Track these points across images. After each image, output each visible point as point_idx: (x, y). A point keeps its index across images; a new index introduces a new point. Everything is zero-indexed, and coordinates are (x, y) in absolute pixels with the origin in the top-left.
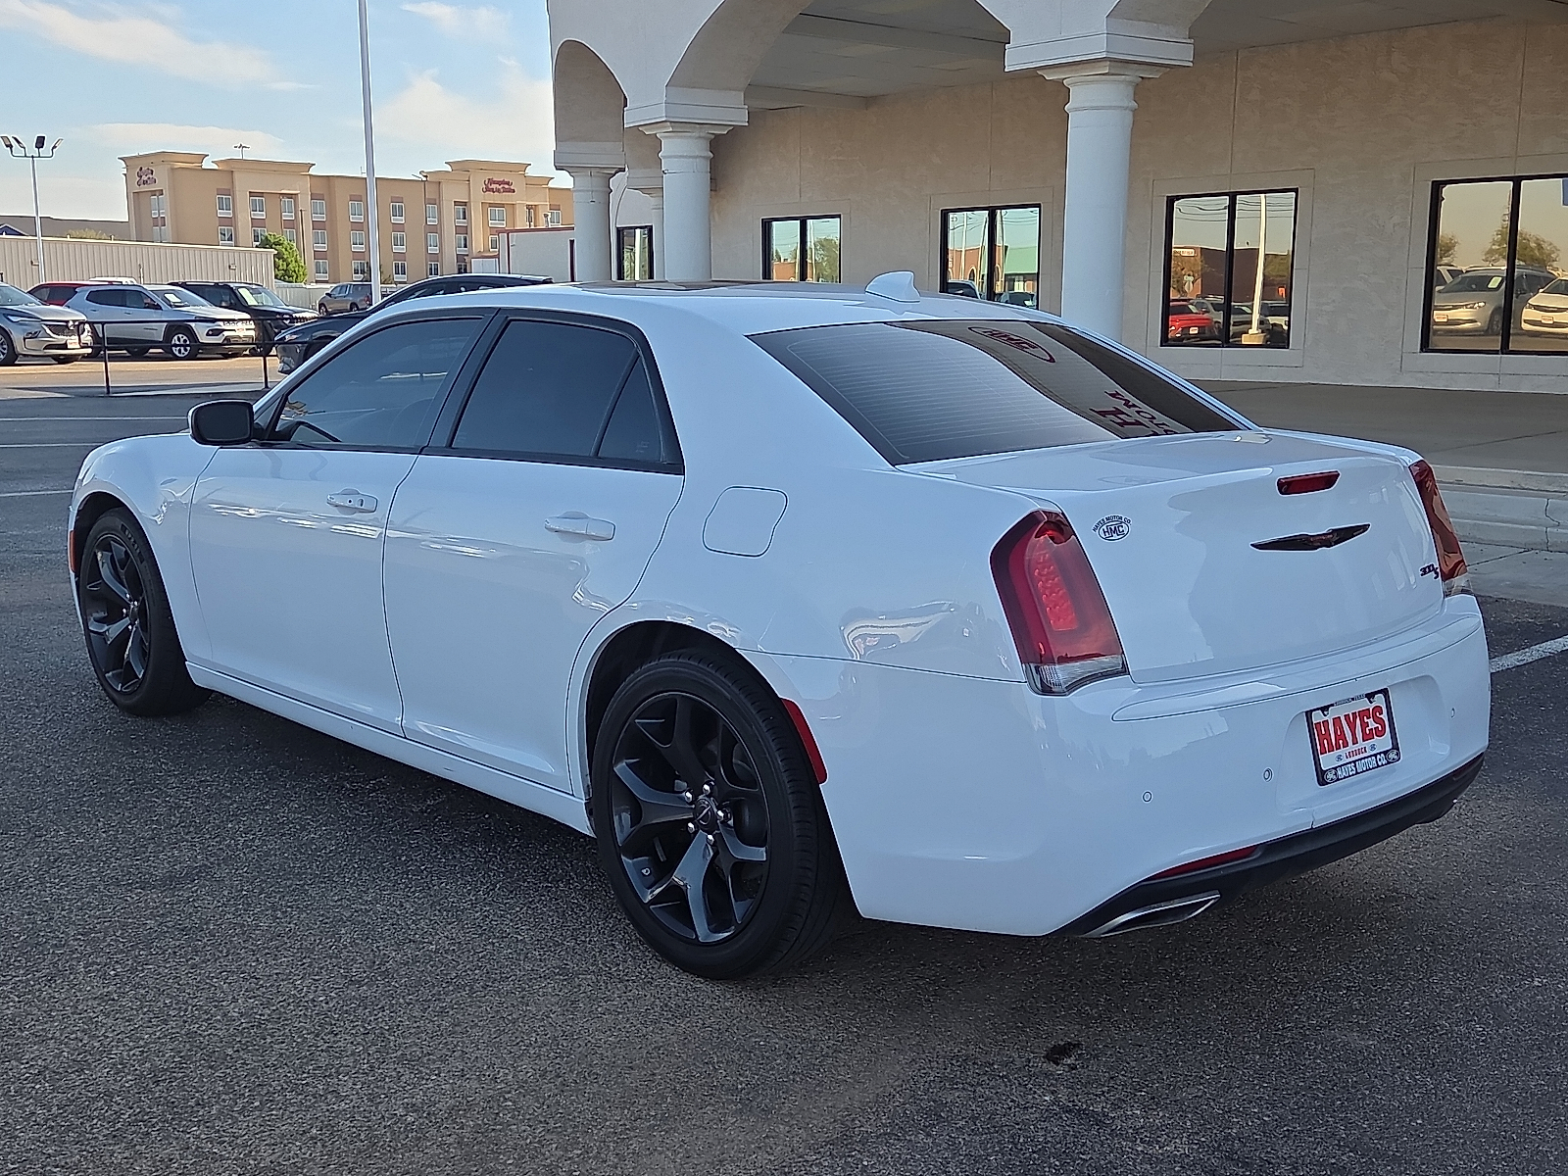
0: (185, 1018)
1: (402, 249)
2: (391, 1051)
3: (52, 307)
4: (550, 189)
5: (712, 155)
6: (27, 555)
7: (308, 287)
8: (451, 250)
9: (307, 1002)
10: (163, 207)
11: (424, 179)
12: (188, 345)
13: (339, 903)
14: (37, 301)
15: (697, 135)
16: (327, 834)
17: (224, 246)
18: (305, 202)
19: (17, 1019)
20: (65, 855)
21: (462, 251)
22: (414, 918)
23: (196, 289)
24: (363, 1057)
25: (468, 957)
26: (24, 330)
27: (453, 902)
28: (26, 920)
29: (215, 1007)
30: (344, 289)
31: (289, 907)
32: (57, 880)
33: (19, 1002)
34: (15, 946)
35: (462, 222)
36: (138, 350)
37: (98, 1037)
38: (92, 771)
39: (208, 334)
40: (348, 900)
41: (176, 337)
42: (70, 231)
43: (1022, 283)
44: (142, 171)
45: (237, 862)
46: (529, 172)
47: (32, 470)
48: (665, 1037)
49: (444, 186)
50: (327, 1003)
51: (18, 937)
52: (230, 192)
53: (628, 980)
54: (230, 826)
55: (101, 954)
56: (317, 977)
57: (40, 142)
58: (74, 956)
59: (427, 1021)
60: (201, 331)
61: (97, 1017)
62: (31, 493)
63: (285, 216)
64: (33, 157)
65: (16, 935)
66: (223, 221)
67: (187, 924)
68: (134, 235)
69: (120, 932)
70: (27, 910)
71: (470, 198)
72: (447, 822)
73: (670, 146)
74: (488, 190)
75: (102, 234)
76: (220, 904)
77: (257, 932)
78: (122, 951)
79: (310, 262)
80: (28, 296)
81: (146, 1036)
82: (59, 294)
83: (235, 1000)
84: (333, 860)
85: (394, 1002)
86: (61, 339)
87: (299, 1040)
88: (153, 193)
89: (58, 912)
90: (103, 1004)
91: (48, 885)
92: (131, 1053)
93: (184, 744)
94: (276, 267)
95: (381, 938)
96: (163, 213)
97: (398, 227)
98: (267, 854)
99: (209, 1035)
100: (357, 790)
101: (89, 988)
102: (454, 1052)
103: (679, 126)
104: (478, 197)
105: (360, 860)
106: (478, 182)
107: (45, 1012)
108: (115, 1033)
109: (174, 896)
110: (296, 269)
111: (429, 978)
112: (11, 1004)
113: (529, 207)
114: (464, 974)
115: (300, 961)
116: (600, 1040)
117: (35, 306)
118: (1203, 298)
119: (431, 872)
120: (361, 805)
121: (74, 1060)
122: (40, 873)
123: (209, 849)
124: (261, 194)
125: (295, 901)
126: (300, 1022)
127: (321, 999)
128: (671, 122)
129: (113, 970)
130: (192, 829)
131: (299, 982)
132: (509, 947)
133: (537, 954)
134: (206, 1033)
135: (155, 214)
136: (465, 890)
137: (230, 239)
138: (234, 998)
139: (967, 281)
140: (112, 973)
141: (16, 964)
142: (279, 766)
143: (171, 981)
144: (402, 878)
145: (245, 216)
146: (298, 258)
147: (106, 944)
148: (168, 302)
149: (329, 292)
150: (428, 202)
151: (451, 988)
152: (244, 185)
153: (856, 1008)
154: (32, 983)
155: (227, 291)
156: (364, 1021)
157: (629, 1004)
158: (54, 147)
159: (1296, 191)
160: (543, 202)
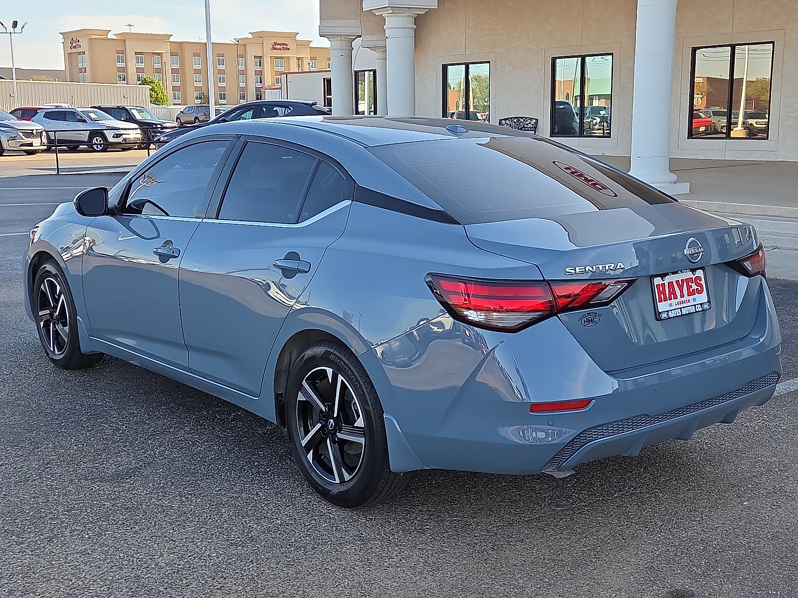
0: (133, 566)
1: (224, 85)
2: (259, 590)
3: (24, 121)
4: (310, 48)
5: (416, 27)
6: (18, 272)
7: (169, 107)
8: (252, 85)
9: (205, 557)
10: (85, 62)
11: (237, 43)
12: (102, 144)
13: (220, 492)
14: (15, 118)
15: (407, 15)
16: (208, 448)
17: (122, 84)
18: (167, 58)
19: (31, 566)
20: (53, 460)
21: (259, 85)
22: (265, 502)
23: (106, 110)
24: (243, 594)
25: (301, 529)
26: (8, 135)
27: (288, 492)
28: (33, 501)
29: (151, 559)
30: (191, 109)
31: (190, 494)
32: (50, 476)
33: (32, 555)
34: (27, 518)
35: (258, 68)
36: (73, 147)
37: (82, 578)
38: (66, 407)
39: (113, 137)
40: (225, 490)
41: (95, 139)
42: (32, 76)
43: (597, 101)
44: (72, 41)
45: (155, 465)
46: (298, 38)
47: (18, 220)
48: (428, 584)
49: (248, 47)
50: (218, 558)
51: (29, 513)
52: (123, 52)
53: (401, 545)
54: (150, 442)
55: (79, 524)
56: (210, 541)
57: (15, 24)
58: (63, 525)
59: (280, 571)
60: (109, 135)
61: (79, 565)
62: (17, 234)
63: (156, 66)
64: (10, 33)
65: (27, 511)
66: (121, 69)
67: (129, 505)
68: (68, 78)
69: (90, 509)
70: (33, 495)
71: (263, 54)
72: (280, 440)
73: (390, 22)
74: (274, 49)
75: (51, 78)
76: (148, 492)
77: (172, 511)
78: (92, 523)
79: (170, 93)
80: (10, 115)
81: (110, 578)
82: (27, 114)
83: (161, 555)
84: (213, 464)
85: (258, 557)
86: (29, 140)
87: (203, 582)
88: (79, 53)
89: (52, 497)
90: (83, 557)
91: (44, 479)
92: (102, 589)
93: (119, 390)
94: (151, 96)
95: (247, 515)
96: (85, 65)
97: (221, 72)
98: (173, 460)
99: (148, 578)
100: (224, 419)
101: (73, 546)
102: (298, 591)
103: (396, 10)
104: (268, 53)
105: (230, 464)
106: (268, 45)
107: (48, 562)
108: (91, 576)
109: (120, 487)
110: (162, 97)
111: (278, 542)
112: (27, 556)
113: (298, 59)
114: (299, 539)
115: (199, 530)
116: (388, 584)
117: (14, 121)
118: (708, 108)
119: (273, 473)
120: (227, 429)
121: (68, 594)
122: (39, 471)
123: (139, 457)
124: (142, 53)
125: (193, 490)
126: (202, 570)
127: (214, 555)
128: (391, 7)
129: (87, 534)
130: (127, 444)
131: (199, 544)
132: (326, 522)
133: (343, 527)
134: (146, 576)
135: (80, 66)
136: (295, 485)
137: (124, 80)
138: (161, 553)
139: (564, 100)
140: (87, 536)
141: (29, 530)
142: (176, 404)
143: (122, 542)
144: (256, 476)
145: (132, 66)
146: (163, 91)
147: (81, 517)
148: (90, 118)
149: (182, 110)
150: (239, 56)
151: (292, 549)
152: (132, 48)
153: (546, 566)
154: (39, 542)
155: (125, 111)
156: (241, 570)
157: (403, 561)
158: (23, 27)
159: (773, 43)
160: (306, 55)
